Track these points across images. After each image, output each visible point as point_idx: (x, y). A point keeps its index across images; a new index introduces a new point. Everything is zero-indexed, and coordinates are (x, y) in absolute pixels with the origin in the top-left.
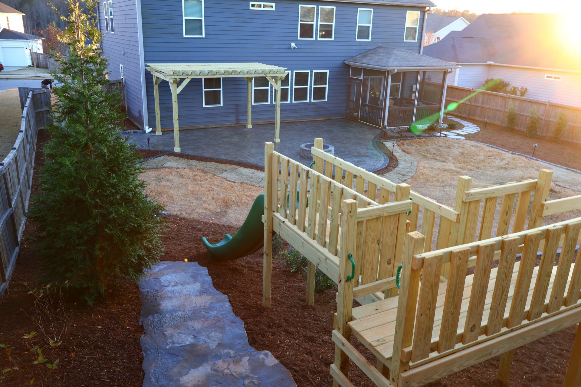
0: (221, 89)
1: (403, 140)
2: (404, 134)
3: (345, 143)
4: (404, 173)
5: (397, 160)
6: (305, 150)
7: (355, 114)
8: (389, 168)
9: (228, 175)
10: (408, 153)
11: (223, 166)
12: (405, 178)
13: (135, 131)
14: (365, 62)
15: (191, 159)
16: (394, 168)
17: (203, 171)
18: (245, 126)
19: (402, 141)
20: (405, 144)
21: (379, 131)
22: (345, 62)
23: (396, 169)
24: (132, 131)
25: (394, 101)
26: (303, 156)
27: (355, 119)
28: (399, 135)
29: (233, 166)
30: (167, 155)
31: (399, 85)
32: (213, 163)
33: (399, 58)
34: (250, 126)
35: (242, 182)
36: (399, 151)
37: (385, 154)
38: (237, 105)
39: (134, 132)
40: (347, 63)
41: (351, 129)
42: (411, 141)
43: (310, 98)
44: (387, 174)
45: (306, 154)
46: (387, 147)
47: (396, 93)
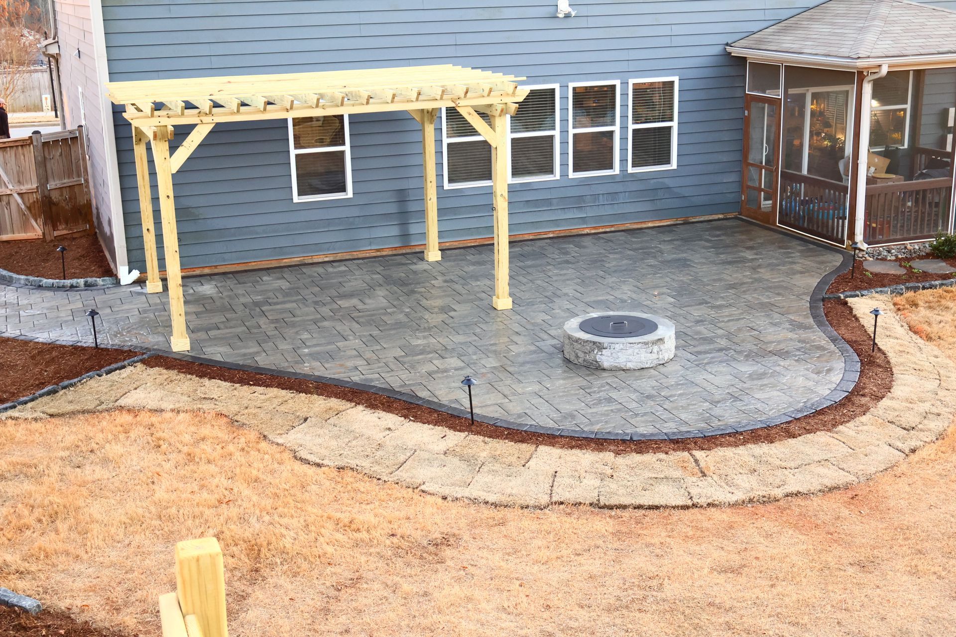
0: (347, 148)
1: (916, 289)
2: (919, 266)
3: (720, 307)
4: (910, 419)
5: (888, 368)
6: (578, 340)
7: (766, 204)
8: (857, 400)
9: (308, 437)
10: (929, 338)
11: (301, 402)
12: (913, 443)
13: (90, 280)
14: (786, 46)
15: (211, 378)
16: (878, 398)
17: (234, 423)
18: (420, 255)
19: (910, 294)
20: (921, 303)
21: (838, 260)
22: (729, 49)
23: (885, 402)
24: (81, 281)
25: (887, 161)
26: (572, 358)
27: (764, 221)
28: (902, 271)
29: (334, 402)
30: (143, 361)
31: (905, 110)
32: (274, 392)
33: (897, 29)
34: (434, 255)
35: (340, 464)
36: (901, 331)
37: (850, 343)
38: (401, 191)
39: (87, 285)
40: (736, 51)
41: (749, 255)
42: (940, 291)
43: (623, 161)
44: (851, 424)
45: (581, 354)
46: (857, 319)
47: (896, 136)
